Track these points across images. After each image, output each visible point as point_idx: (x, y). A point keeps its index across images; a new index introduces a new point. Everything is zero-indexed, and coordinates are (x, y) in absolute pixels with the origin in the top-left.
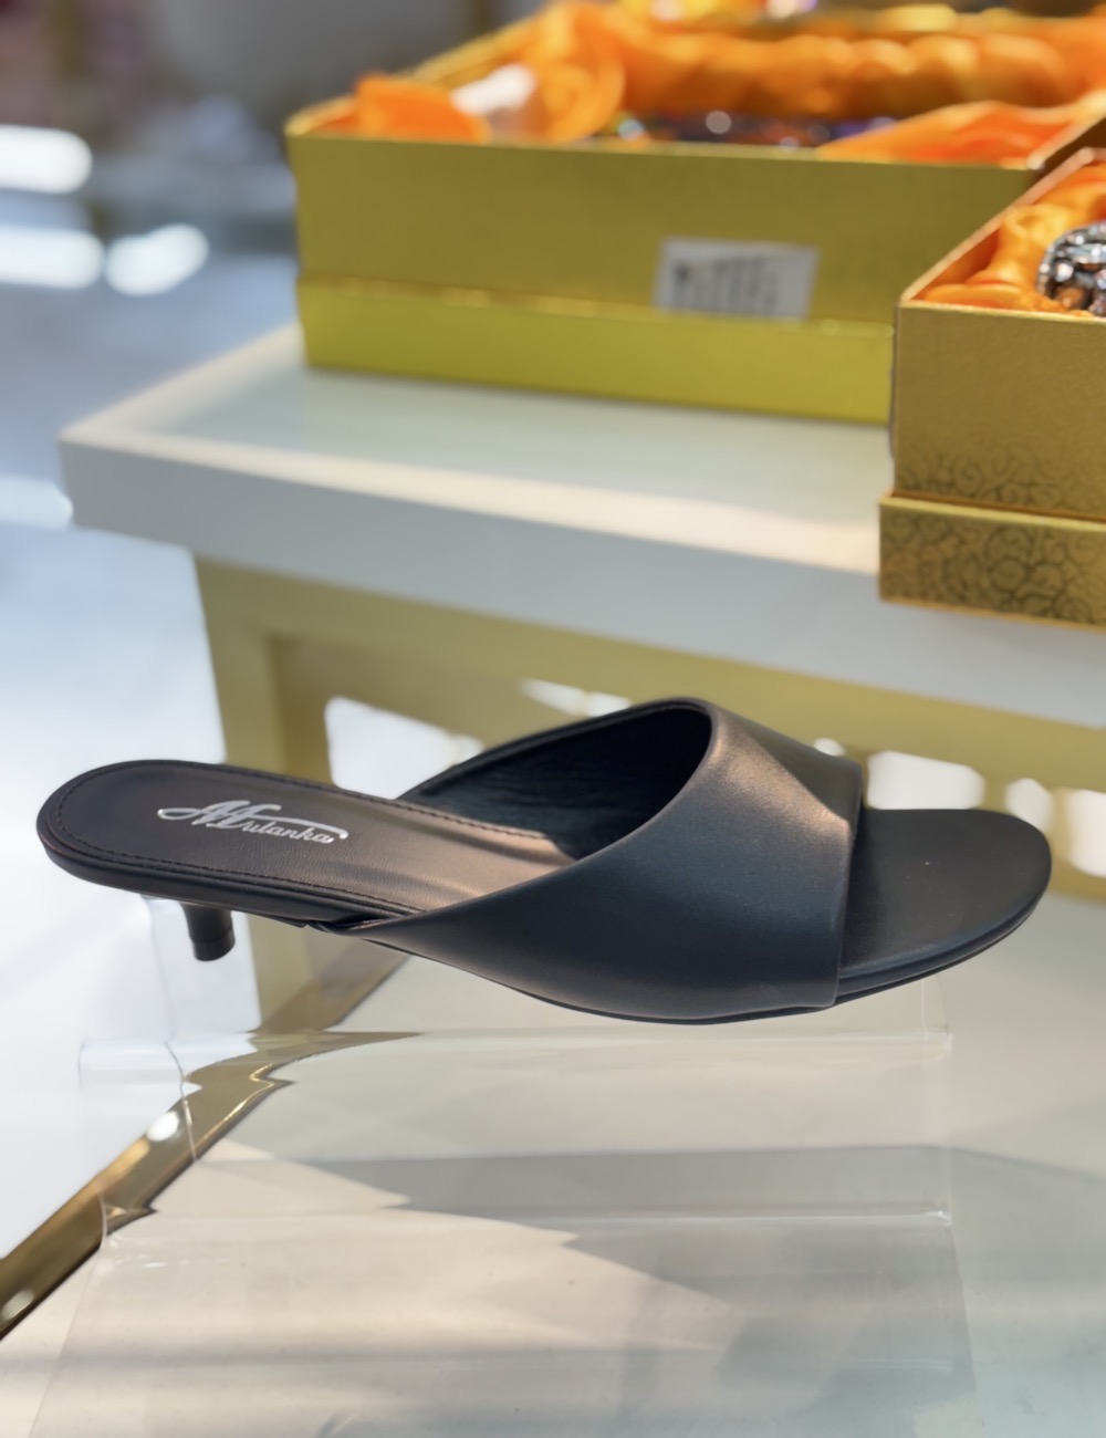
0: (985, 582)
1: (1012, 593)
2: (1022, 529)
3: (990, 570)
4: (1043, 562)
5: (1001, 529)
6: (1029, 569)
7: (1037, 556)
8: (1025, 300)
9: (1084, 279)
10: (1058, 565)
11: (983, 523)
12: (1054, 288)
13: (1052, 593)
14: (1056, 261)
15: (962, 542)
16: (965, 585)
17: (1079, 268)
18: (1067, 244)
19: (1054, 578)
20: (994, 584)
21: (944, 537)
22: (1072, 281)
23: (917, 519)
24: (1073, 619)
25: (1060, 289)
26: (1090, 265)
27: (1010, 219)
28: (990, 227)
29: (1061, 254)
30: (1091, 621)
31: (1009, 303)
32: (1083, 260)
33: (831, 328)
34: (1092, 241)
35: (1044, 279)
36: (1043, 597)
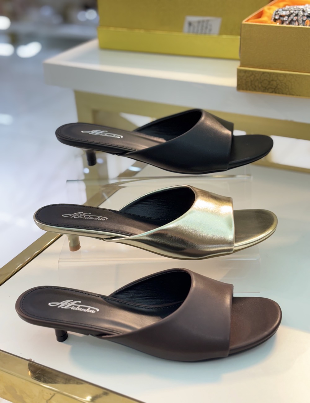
0: (260, 85)
1: (266, 88)
2: (268, 73)
3: (261, 83)
4: (273, 80)
5: (264, 73)
6: (269, 82)
7: (271, 79)
8: (269, 22)
9: (282, 19)
10: (276, 81)
11: (260, 72)
12: (275, 20)
13: (274, 87)
14: (275, 15)
15: (255, 76)
16: (255, 86)
17: (281, 16)
18: (278, 11)
19: (275, 83)
20: (262, 86)
21: (251, 75)
22: (279, 19)
23: (245, 71)
24: (279, 93)
25: (276, 21)
26: (283, 15)
27: (266, 8)
28: (261, 10)
29: (277, 13)
30: (283, 93)
31: (266, 22)
32: (281, 14)
33: (224, 36)
34: (283, 10)
35: (273, 19)
36: (272, 88)
